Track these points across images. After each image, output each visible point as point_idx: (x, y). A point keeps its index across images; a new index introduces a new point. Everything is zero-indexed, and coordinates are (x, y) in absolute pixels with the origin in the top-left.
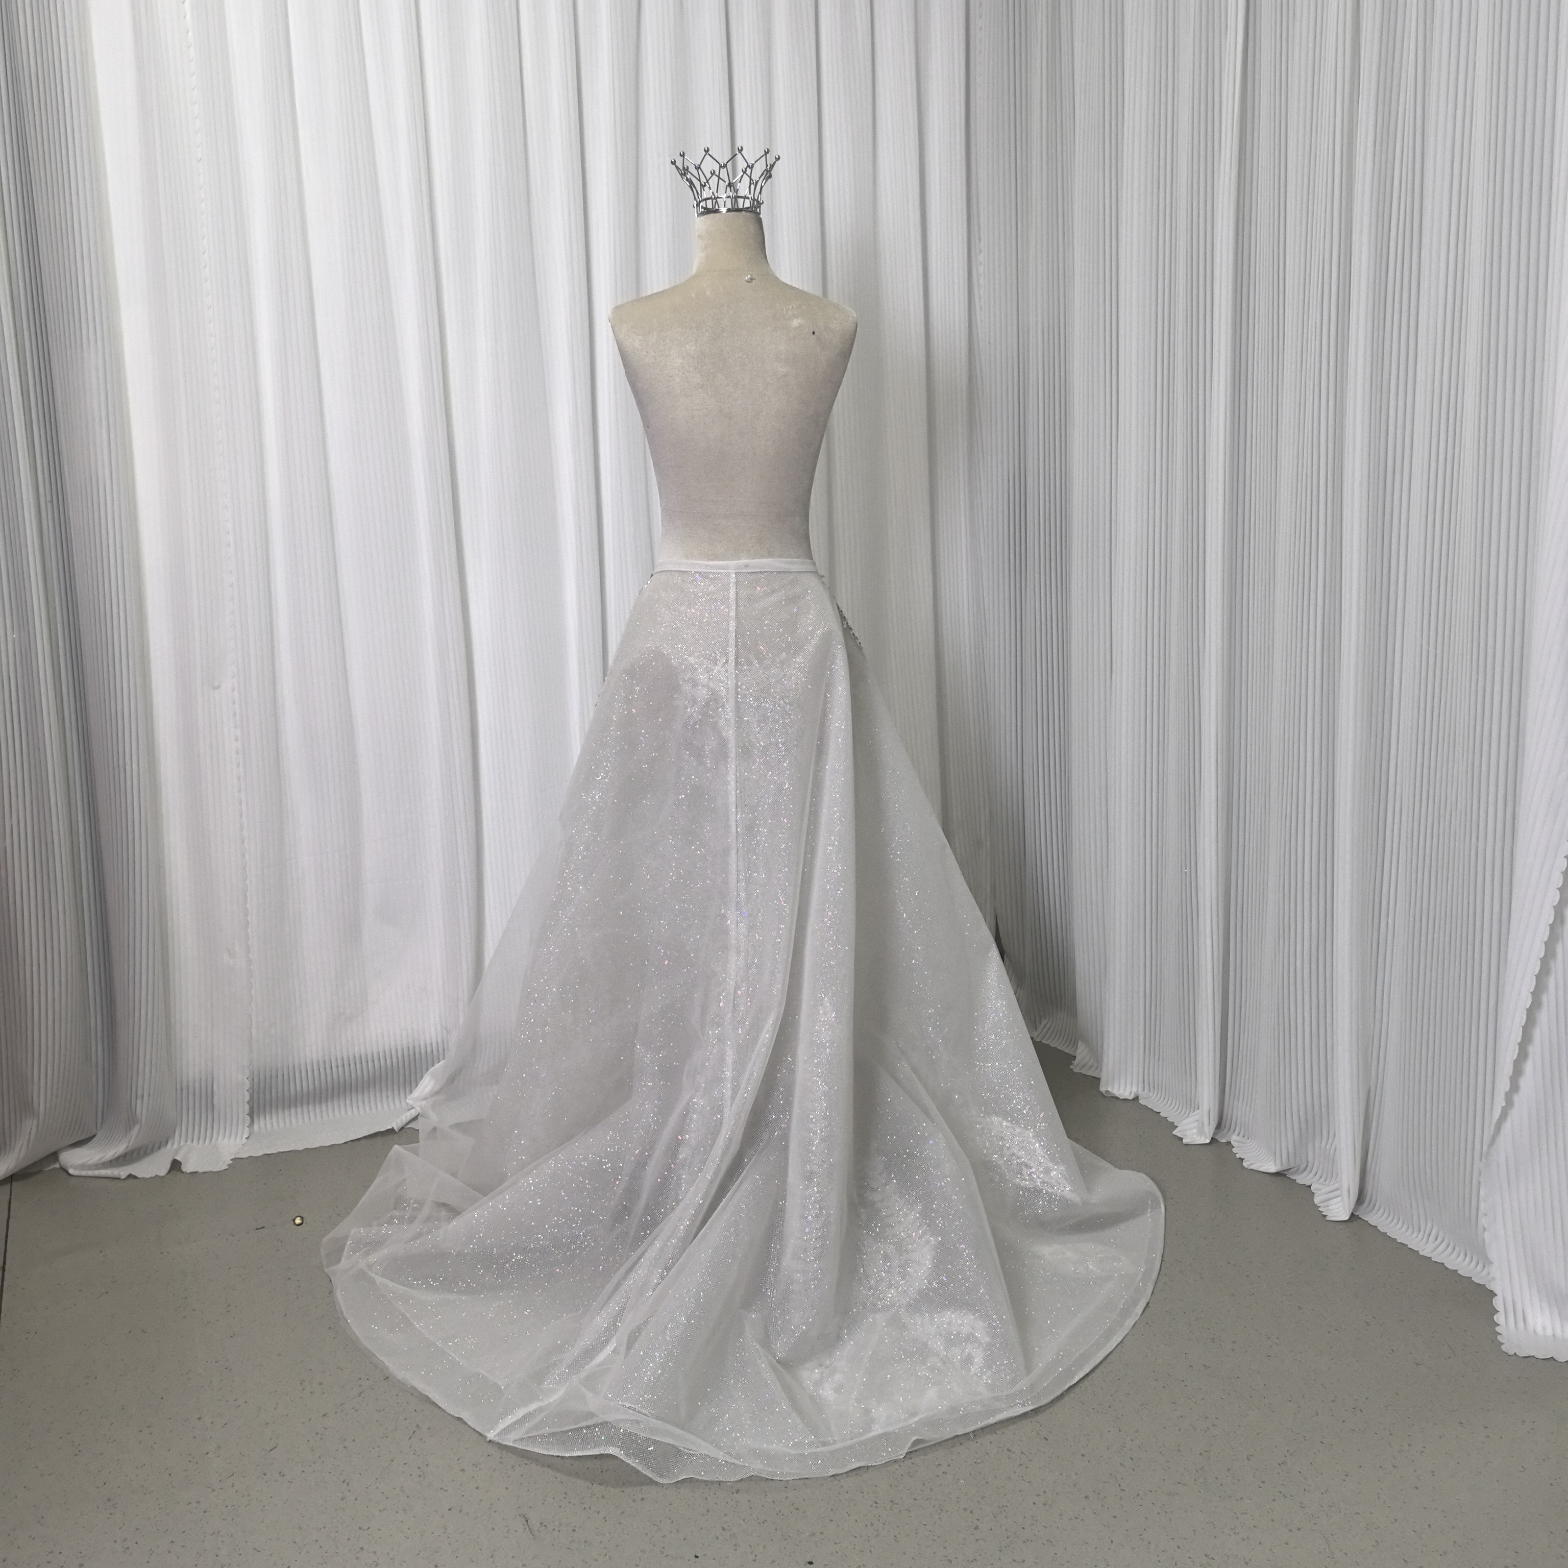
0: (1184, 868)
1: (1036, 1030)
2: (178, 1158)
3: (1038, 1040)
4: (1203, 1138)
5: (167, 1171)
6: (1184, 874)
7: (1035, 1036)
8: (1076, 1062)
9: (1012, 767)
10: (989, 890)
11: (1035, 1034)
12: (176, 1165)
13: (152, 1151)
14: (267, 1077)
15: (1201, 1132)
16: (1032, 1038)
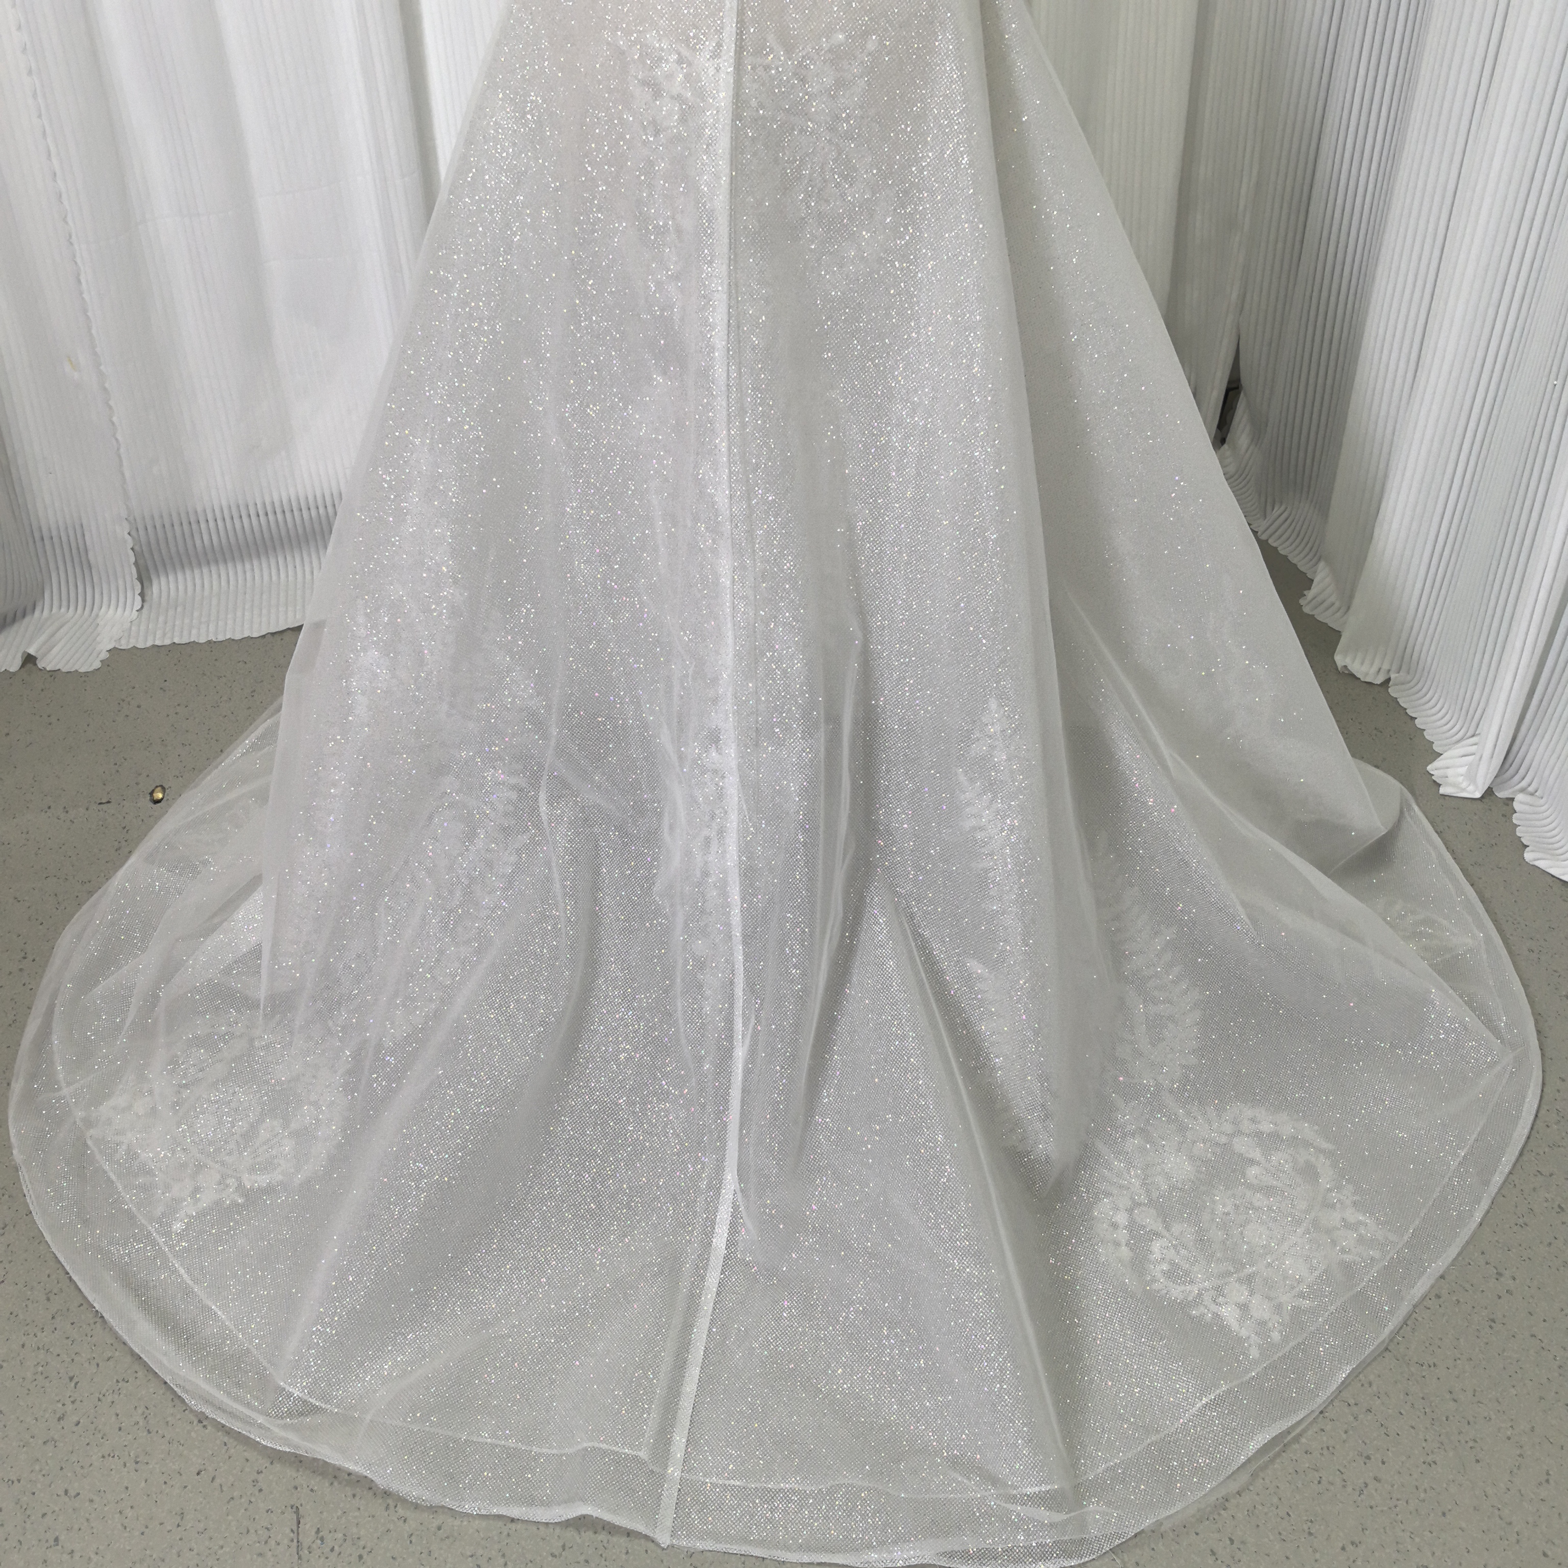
0: (1553, 376)
1: (1265, 517)
2: (32, 651)
3: (1264, 537)
4: (1471, 788)
5: (18, 668)
6: (1550, 387)
7: (1260, 530)
8: (1310, 594)
9: (1313, 68)
10: (1234, 296)
11: (1262, 525)
12: (29, 660)
13: (14, 620)
14: (158, 526)
15: (1471, 777)
16: (1255, 533)
